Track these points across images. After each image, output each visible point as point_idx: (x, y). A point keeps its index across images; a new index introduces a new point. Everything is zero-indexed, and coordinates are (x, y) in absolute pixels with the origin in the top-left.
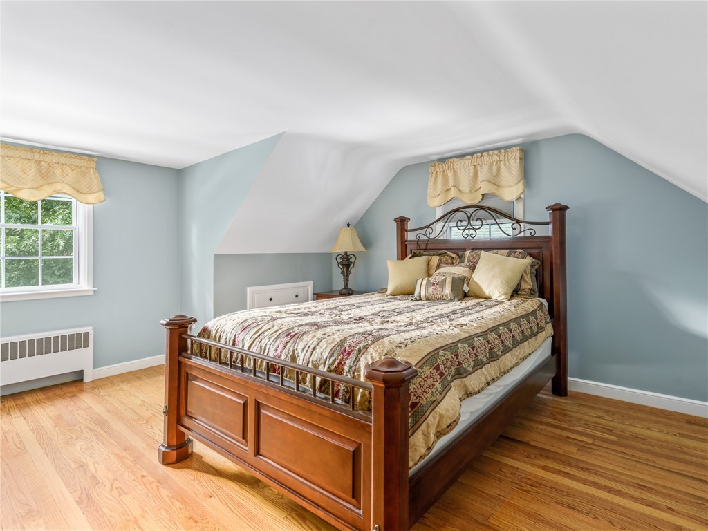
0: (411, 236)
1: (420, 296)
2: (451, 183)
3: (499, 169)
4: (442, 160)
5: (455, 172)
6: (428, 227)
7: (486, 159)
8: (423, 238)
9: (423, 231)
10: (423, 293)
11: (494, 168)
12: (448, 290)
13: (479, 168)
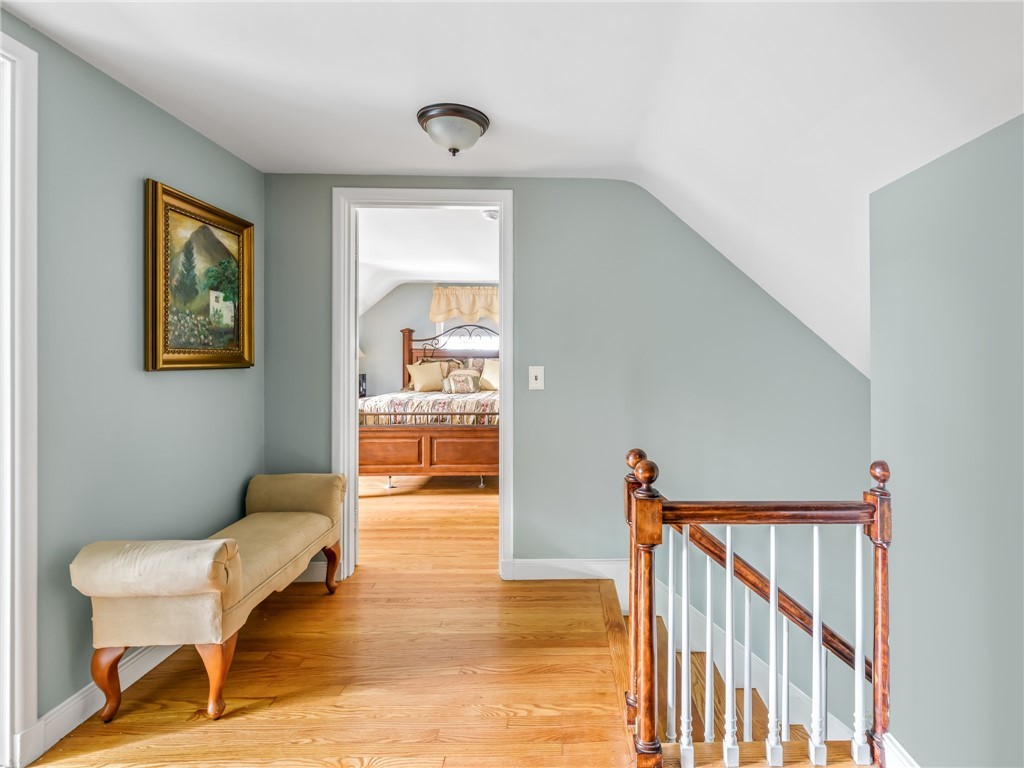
0: (415, 346)
1: (450, 390)
2: (454, 305)
3: (492, 300)
4: (444, 285)
5: (457, 297)
6: (434, 338)
7: (482, 292)
8: (428, 347)
9: (429, 342)
10: (453, 388)
11: (489, 300)
12: (471, 386)
13: (477, 298)
